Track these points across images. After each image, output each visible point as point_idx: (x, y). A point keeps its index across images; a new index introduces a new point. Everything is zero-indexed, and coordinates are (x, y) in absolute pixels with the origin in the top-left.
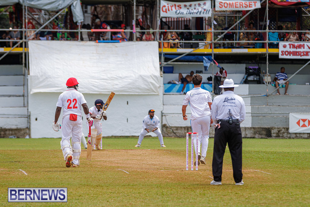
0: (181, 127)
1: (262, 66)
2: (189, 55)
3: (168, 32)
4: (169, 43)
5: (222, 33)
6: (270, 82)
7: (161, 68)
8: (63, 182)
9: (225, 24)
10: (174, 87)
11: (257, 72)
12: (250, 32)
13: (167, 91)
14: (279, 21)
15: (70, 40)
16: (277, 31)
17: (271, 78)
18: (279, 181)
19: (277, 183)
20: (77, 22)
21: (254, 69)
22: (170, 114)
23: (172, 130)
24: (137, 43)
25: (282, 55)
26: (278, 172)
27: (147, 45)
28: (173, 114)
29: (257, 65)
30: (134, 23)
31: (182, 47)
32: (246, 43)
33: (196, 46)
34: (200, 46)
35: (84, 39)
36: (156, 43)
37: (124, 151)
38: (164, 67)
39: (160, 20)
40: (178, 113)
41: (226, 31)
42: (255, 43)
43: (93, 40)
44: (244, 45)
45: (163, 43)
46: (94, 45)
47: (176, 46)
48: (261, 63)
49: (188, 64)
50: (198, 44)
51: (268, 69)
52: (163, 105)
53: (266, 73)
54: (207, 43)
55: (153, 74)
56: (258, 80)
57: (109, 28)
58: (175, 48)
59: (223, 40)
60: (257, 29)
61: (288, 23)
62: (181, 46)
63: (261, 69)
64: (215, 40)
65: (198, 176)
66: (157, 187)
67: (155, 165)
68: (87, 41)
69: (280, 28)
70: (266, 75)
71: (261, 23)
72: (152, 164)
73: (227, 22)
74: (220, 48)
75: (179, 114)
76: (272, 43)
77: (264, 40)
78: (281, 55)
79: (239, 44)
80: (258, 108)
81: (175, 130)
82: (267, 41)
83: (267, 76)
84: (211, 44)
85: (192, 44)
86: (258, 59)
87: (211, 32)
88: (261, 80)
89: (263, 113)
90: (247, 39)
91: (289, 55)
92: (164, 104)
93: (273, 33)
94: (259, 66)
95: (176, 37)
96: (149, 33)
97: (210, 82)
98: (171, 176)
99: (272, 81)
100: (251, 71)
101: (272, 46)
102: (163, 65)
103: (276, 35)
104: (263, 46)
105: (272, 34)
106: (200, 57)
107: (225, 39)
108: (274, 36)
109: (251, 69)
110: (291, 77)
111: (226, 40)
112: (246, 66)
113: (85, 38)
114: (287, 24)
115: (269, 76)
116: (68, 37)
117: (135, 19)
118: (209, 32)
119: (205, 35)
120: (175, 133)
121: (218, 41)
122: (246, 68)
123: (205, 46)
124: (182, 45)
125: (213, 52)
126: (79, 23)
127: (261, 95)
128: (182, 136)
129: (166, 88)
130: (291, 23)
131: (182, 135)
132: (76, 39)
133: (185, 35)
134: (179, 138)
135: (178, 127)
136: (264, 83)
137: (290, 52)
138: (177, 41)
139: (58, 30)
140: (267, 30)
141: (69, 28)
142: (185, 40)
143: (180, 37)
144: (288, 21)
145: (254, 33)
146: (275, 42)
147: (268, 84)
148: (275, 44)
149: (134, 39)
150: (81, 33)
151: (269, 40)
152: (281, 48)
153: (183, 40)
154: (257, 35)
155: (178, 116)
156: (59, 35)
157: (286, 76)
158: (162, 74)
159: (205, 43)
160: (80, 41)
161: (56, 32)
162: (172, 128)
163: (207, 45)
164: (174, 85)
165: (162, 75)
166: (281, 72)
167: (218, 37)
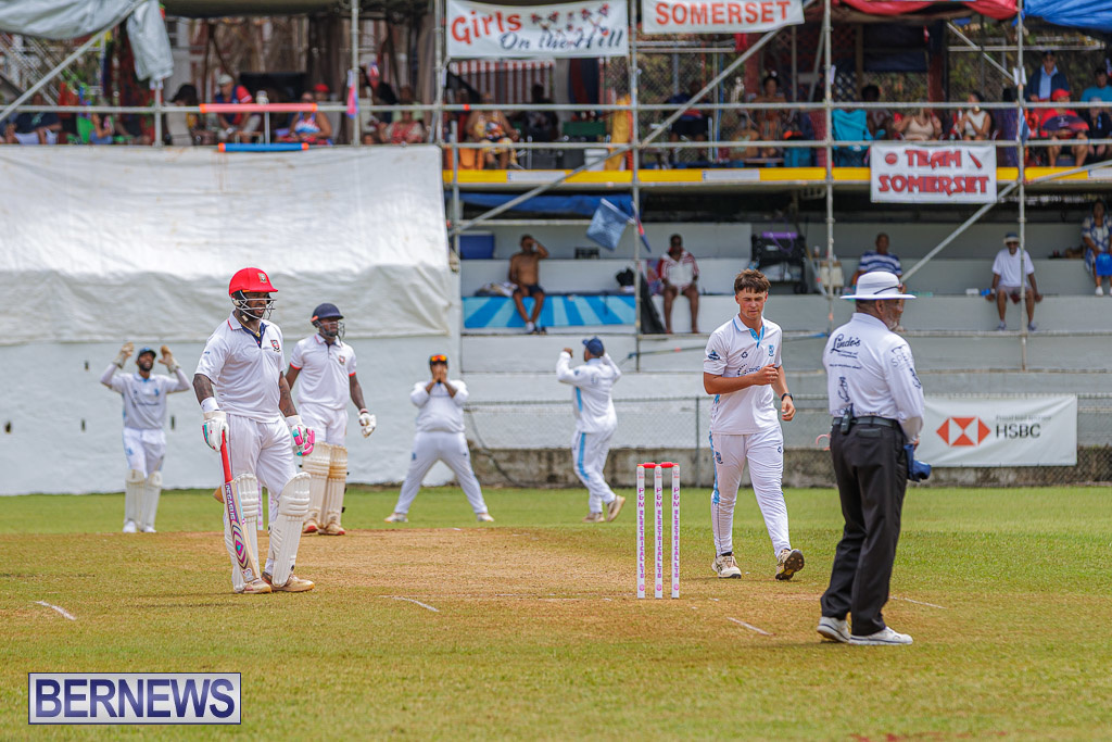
0: (527, 452)
1: (810, 230)
2: (552, 192)
3: (477, 111)
4: (477, 150)
5: (666, 114)
6: (841, 288)
7: (451, 240)
8: (216, 643)
9: (671, 82)
10: (498, 307)
11: (794, 254)
12: (767, 110)
13: (474, 323)
14: (865, 70)
15: (125, 143)
16: (862, 105)
17: (844, 274)
18: (981, 631)
19: (977, 638)
20: (148, 80)
21: (783, 242)
22: (486, 403)
23: (495, 461)
24: (364, 150)
25: (884, 189)
26: (964, 600)
27: (399, 159)
28: (499, 403)
29: (791, 226)
30: (353, 81)
31: (523, 163)
32: (751, 148)
33: (576, 161)
34: (589, 161)
35: (175, 140)
36: (432, 153)
37: (370, 534)
38: (463, 238)
39: (444, 71)
40: (515, 400)
41: (683, 108)
42: (785, 149)
43: (206, 142)
44: (744, 154)
45: (459, 151)
46: (213, 163)
47: (504, 160)
48: (807, 221)
49: (548, 226)
50: (581, 152)
51: (831, 240)
52: (462, 372)
53: (824, 255)
54: (616, 149)
55: (422, 264)
56: (797, 279)
57: (262, 98)
58: (500, 168)
59: (670, 140)
60: (789, 99)
61: (894, 75)
62: (522, 161)
63: (808, 243)
64: (641, 137)
65: (688, 617)
66: (559, 658)
67: (510, 581)
68: (184, 145)
69: (870, 93)
70: (823, 261)
71: (804, 78)
72: (501, 579)
73: (676, 76)
74: (661, 168)
75: (518, 403)
76: (846, 148)
77: (816, 139)
78: (881, 190)
79: (724, 152)
80: (800, 379)
81: (505, 461)
82: (828, 142)
83: (828, 266)
84: (628, 156)
85: (560, 154)
86: (794, 205)
87: (629, 112)
88: (807, 280)
89: (817, 399)
90: (755, 134)
91: (906, 189)
92: (465, 369)
93: (849, 111)
94: (798, 230)
95: (504, 130)
96: (408, 119)
97: (628, 289)
98: (592, 619)
99: (845, 285)
100: (770, 248)
101: (844, 157)
102: (458, 230)
103: (859, 121)
104: (813, 159)
105: (846, 115)
106: (589, 199)
107: (675, 136)
108: (853, 123)
109: (770, 242)
110: (915, 268)
111: (679, 140)
112: (753, 230)
113: (180, 136)
114: (892, 79)
115: (835, 265)
116: (116, 134)
117: (356, 69)
118: (620, 111)
119: (605, 123)
120: (504, 473)
121: (653, 141)
122: (754, 239)
123: (608, 161)
124: (526, 158)
125: (637, 183)
126: (156, 83)
127: (807, 335)
128: (528, 482)
129: (470, 314)
130: (906, 77)
131: (530, 479)
132: (147, 139)
133: (533, 122)
134: (519, 490)
135: (516, 451)
136: (817, 292)
137: (911, 178)
138: (507, 143)
139: (80, 109)
140: (828, 103)
141: (116, 101)
142: (534, 141)
143: (518, 131)
144: (897, 71)
145: (782, 112)
146: (857, 146)
147: (831, 294)
148: (857, 154)
149: (352, 138)
150: (164, 117)
151: (835, 137)
152: (879, 166)
153: (526, 141)
154: (790, 120)
155: (515, 411)
156: (83, 126)
157: (898, 264)
158: (455, 264)
159: (608, 150)
160: (160, 149)
161: (74, 116)
162: (495, 456)
163: (615, 156)
164: (498, 300)
165: (455, 267)
166: (880, 252)
167: (653, 130)
